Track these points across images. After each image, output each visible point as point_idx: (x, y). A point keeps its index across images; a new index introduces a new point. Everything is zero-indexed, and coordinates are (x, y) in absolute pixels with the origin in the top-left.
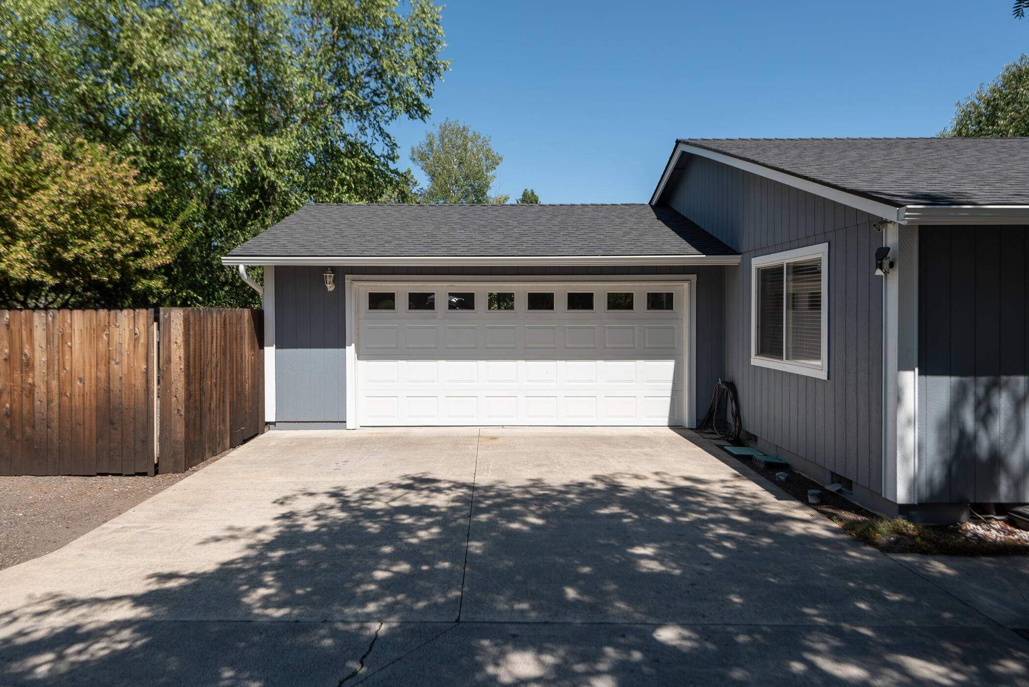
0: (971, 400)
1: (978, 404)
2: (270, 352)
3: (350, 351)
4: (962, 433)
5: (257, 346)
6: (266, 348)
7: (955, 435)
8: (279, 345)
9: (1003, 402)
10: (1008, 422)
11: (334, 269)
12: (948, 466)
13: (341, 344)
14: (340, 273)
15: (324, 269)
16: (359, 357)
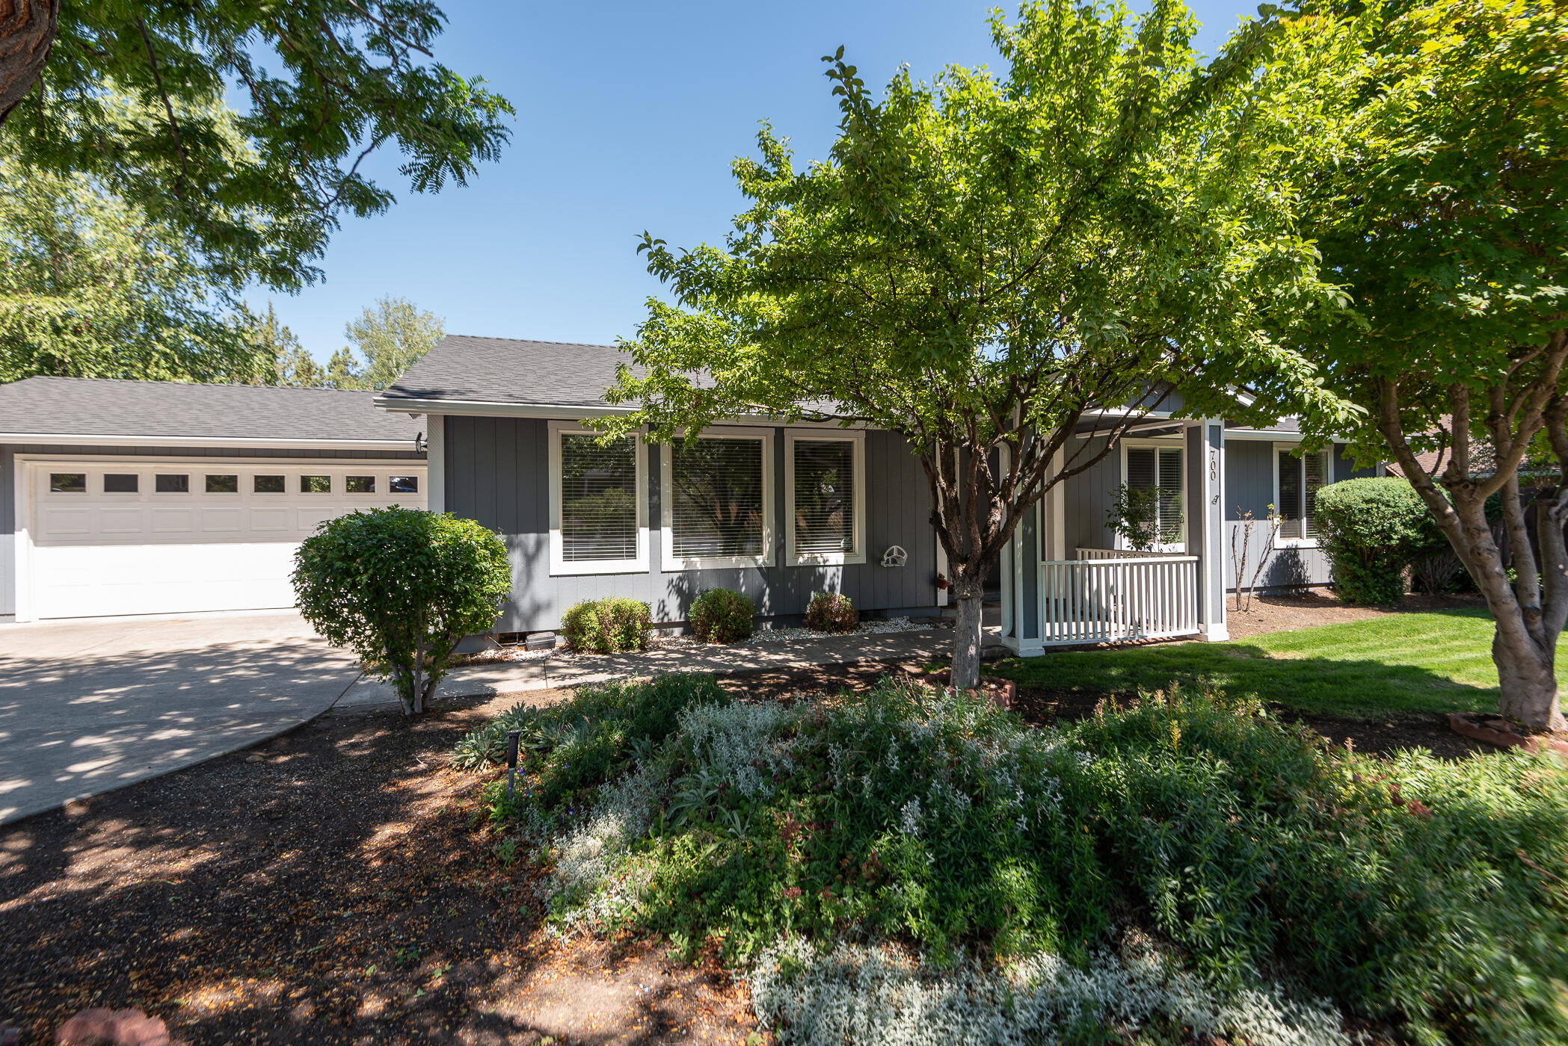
3: (21, 537)
9: (518, 552)
16: (36, 543)
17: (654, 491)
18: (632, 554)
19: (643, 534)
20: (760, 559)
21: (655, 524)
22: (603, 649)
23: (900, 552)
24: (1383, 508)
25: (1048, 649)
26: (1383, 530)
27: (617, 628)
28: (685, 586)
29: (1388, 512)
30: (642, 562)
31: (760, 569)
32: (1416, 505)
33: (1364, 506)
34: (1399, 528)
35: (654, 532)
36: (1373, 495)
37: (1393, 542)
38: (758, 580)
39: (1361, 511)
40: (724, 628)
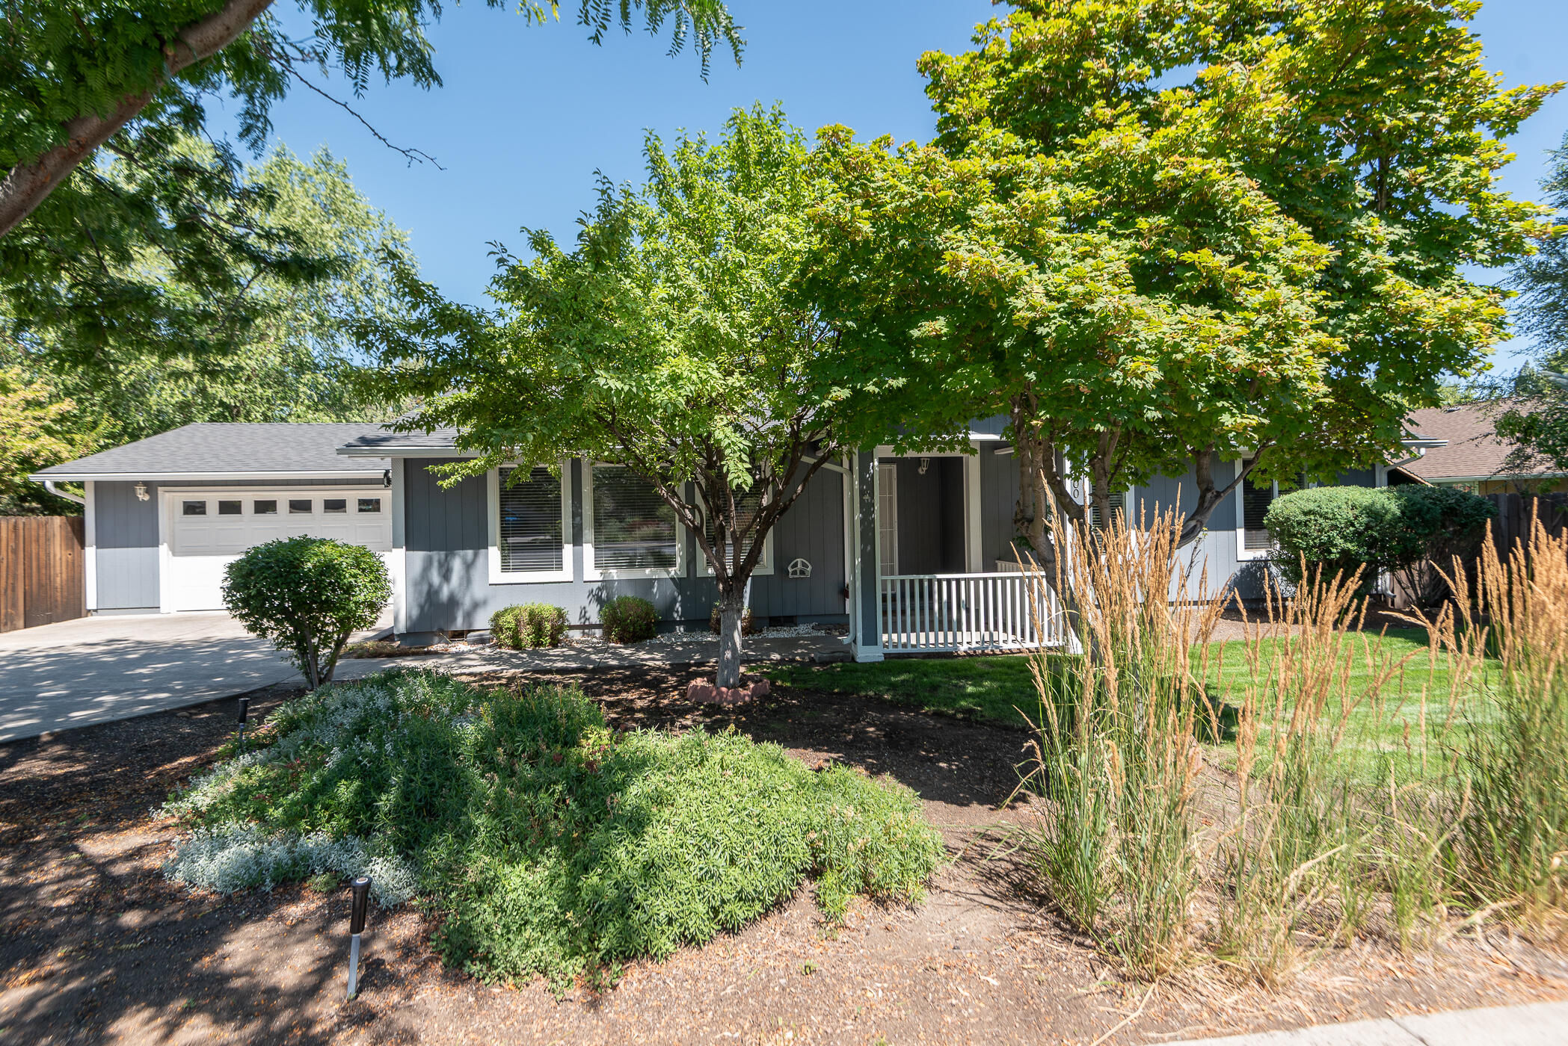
0: (436, 564)
1: (441, 565)
2: (90, 552)
3: (163, 549)
4: (430, 585)
5: (77, 547)
6: (87, 549)
7: (425, 588)
8: (100, 544)
9: (457, 565)
10: (461, 579)
11: (146, 483)
12: (422, 608)
13: (155, 543)
14: (151, 487)
15: (136, 483)
16: (174, 555)
17: (577, 514)
18: (559, 567)
19: (568, 550)
20: (672, 571)
21: (577, 541)
22: (517, 645)
23: (804, 564)
24: (1321, 520)
25: (887, 656)
26: (1322, 544)
27: (529, 629)
28: (604, 595)
29: (1326, 524)
30: (567, 573)
31: (672, 579)
32: (1356, 518)
33: (1303, 518)
34: (1339, 541)
35: (578, 548)
36: (1312, 506)
37: (1332, 556)
38: (671, 589)
39: (1299, 523)
40: (624, 630)
